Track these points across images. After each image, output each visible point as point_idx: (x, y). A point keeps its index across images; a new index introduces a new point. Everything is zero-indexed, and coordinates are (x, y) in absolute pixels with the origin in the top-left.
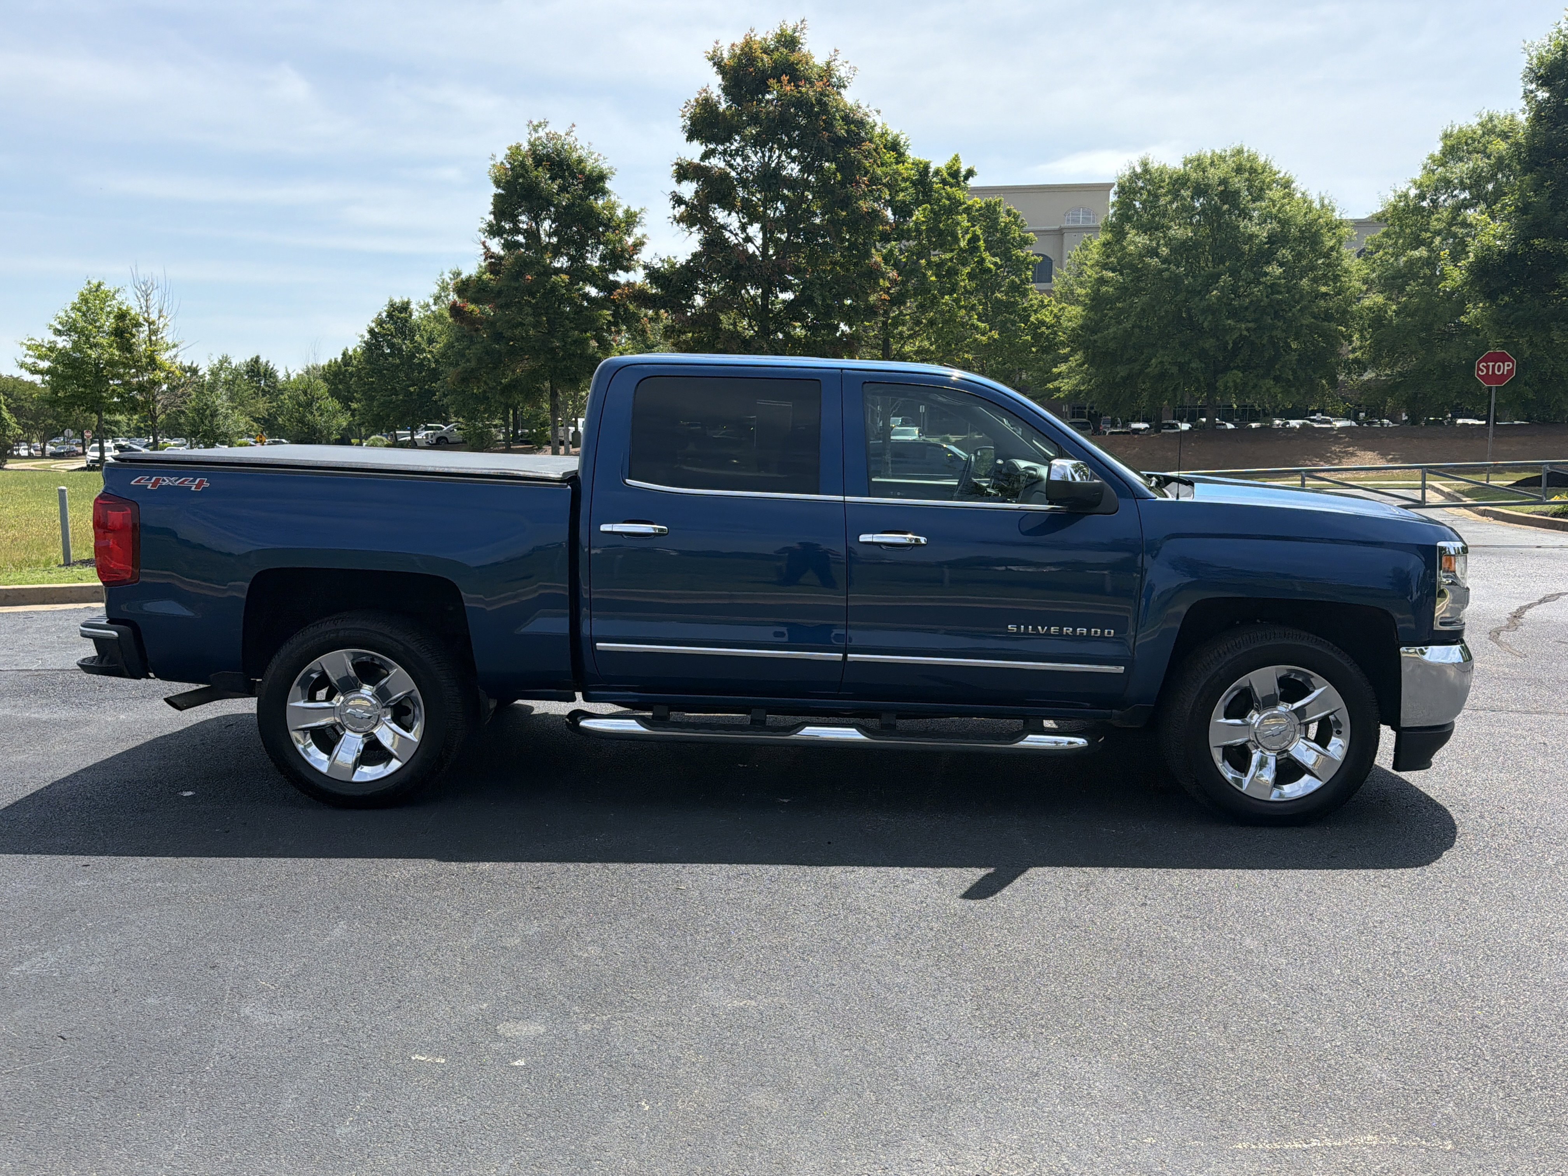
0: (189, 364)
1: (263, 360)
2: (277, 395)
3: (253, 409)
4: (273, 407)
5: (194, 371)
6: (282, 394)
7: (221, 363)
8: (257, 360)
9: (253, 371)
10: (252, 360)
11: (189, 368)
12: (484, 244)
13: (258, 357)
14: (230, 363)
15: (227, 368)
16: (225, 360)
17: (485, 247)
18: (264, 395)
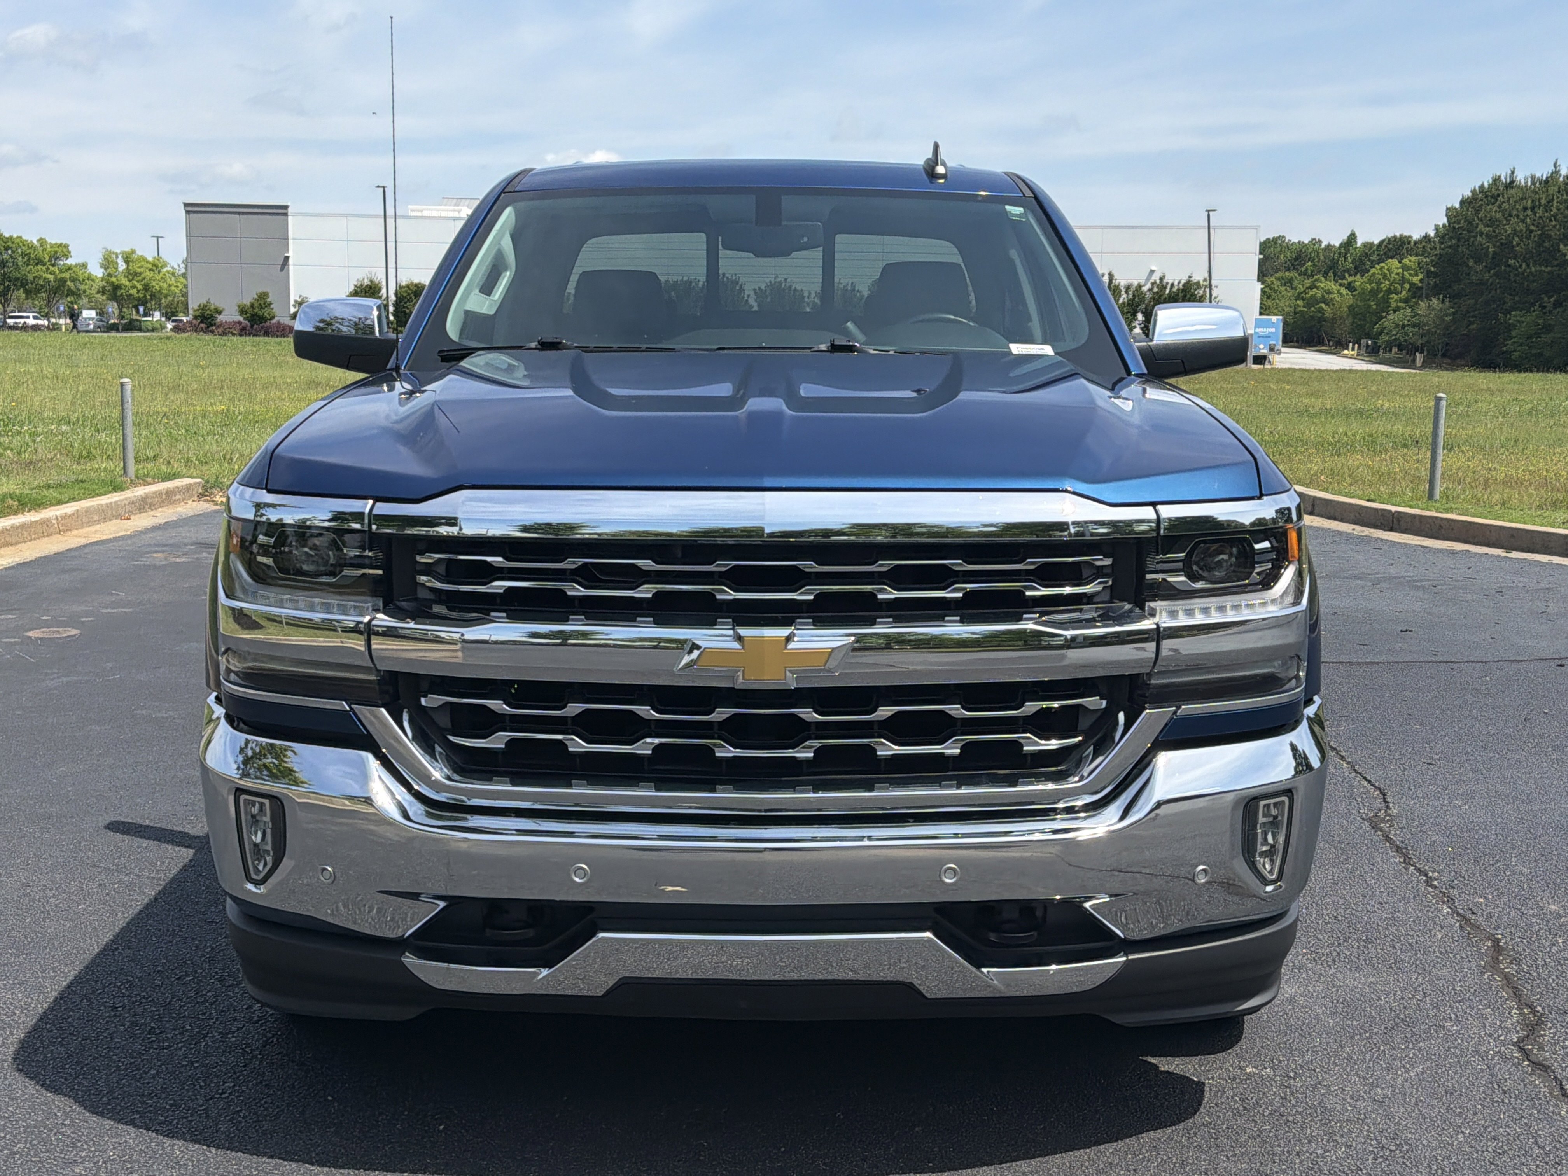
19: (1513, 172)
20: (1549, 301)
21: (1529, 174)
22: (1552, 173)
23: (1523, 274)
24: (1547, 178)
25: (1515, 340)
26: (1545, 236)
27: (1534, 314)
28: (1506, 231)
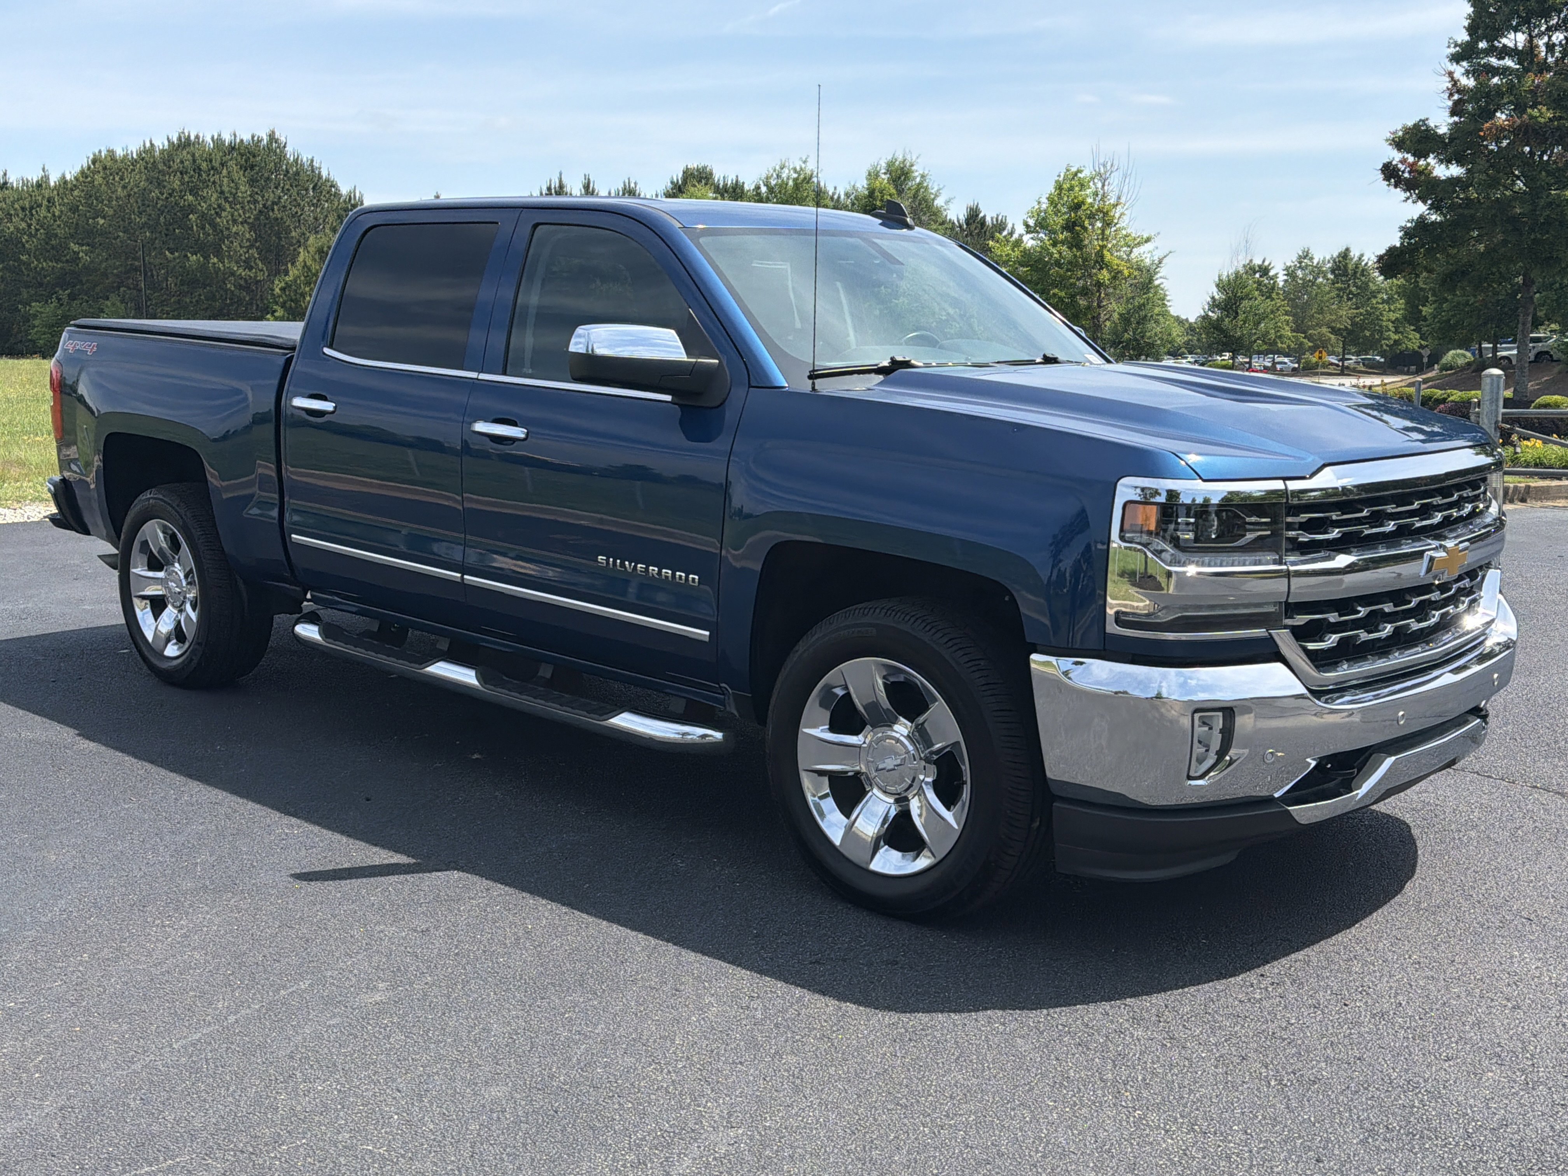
0: (1260, 263)
1: (1355, 254)
2: (1369, 299)
3: (1334, 317)
4: (1361, 314)
5: (1264, 270)
6: (1375, 297)
7: (1301, 258)
8: (1345, 255)
9: (1339, 268)
10: (1340, 254)
11: (1260, 266)
12: (1451, 74)
13: (1347, 250)
14: (1311, 259)
15: (1307, 266)
16: (1306, 255)
17: (1452, 78)
18: (1349, 299)
19: (5, 174)
20: (64, 294)
21: (19, 176)
22: (42, 178)
23: (36, 268)
24: (38, 182)
25: (39, 329)
26: (50, 235)
27: (52, 306)
28: (9, 229)
